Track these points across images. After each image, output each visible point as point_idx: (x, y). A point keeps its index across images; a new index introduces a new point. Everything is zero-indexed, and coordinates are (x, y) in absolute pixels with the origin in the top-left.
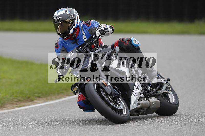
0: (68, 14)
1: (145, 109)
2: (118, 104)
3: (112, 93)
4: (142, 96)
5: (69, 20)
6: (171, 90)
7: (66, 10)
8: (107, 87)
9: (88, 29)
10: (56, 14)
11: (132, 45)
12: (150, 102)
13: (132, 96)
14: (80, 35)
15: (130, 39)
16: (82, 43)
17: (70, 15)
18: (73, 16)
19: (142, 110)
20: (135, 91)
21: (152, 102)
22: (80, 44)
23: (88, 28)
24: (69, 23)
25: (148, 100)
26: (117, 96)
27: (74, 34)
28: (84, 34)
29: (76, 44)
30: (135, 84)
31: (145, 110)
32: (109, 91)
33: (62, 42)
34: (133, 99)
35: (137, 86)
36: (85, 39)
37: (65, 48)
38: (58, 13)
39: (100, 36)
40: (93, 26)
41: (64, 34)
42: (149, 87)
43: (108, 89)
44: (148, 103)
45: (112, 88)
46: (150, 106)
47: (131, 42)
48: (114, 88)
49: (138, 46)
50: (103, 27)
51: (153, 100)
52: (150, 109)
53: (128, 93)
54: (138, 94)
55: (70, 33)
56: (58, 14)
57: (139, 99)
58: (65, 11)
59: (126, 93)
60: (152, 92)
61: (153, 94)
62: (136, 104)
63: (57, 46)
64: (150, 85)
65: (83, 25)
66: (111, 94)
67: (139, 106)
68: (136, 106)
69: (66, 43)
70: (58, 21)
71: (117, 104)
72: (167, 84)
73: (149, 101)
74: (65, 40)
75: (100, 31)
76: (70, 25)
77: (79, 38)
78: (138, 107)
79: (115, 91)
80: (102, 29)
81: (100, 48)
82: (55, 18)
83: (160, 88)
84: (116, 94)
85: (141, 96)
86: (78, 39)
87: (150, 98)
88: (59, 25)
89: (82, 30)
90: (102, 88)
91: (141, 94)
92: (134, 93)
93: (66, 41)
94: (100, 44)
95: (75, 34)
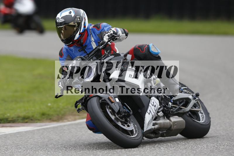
0: (73, 16)
1: (164, 130)
2: (128, 125)
3: (121, 111)
4: (161, 114)
5: (74, 23)
6: (201, 107)
7: (71, 10)
8: (114, 103)
9: (97, 34)
10: (59, 16)
11: (150, 52)
12: (172, 122)
13: (147, 115)
14: (88, 41)
15: (148, 46)
16: (91, 50)
17: (75, 17)
18: (79, 18)
19: (161, 131)
20: (151, 109)
21: (174, 122)
22: (88, 51)
23: (97, 32)
24: (74, 26)
25: (168, 119)
26: (126, 114)
27: (80, 40)
28: (93, 39)
29: (83, 51)
30: (151, 101)
31: (164, 132)
32: (116, 109)
33: (67, 50)
34: (148, 117)
35: (153, 103)
36: (94, 46)
37: (71, 56)
38: (61, 14)
39: (108, 42)
40: (103, 30)
41: (68, 40)
42: (170, 103)
43: (115, 105)
44: (168, 123)
45: (121, 105)
46: (171, 127)
47: (148, 49)
48: (123, 105)
49: (158, 54)
50: (112, 31)
51: (175, 119)
52: (172, 130)
53: (141, 110)
54: (155, 111)
55: (76, 38)
56: (61, 16)
57: (156, 118)
58: (69, 12)
59: (140, 111)
60: (174, 109)
61: (176, 112)
62: (152, 124)
63: (61, 55)
64: (172, 101)
65: (92, 29)
66: (119, 112)
67: (156, 126)
68: (151, 127)
69: (71, 50)
70: (61, 24)
71: (126, 124)
72: (196, 100)
73: (170, 120)
74: (70, 47)
75: (108, 36)
76: (75, 28)
77: (86, 44)
78: (154, 128)
79: (124, 108)
80: (111, 33)
81: (110, 56)
82: (58, 21)
83: (186, 105)
84: (125, 112)
85: (159, 114)
86: (86, 46)
87: (172, 116)
88: (63, 29)
89: (90, 35)
90: (108, 104)
91: (158, 112)
92: (148, 111)
93: (72, 48)
94: (112, 52)
95: (82, 39)
